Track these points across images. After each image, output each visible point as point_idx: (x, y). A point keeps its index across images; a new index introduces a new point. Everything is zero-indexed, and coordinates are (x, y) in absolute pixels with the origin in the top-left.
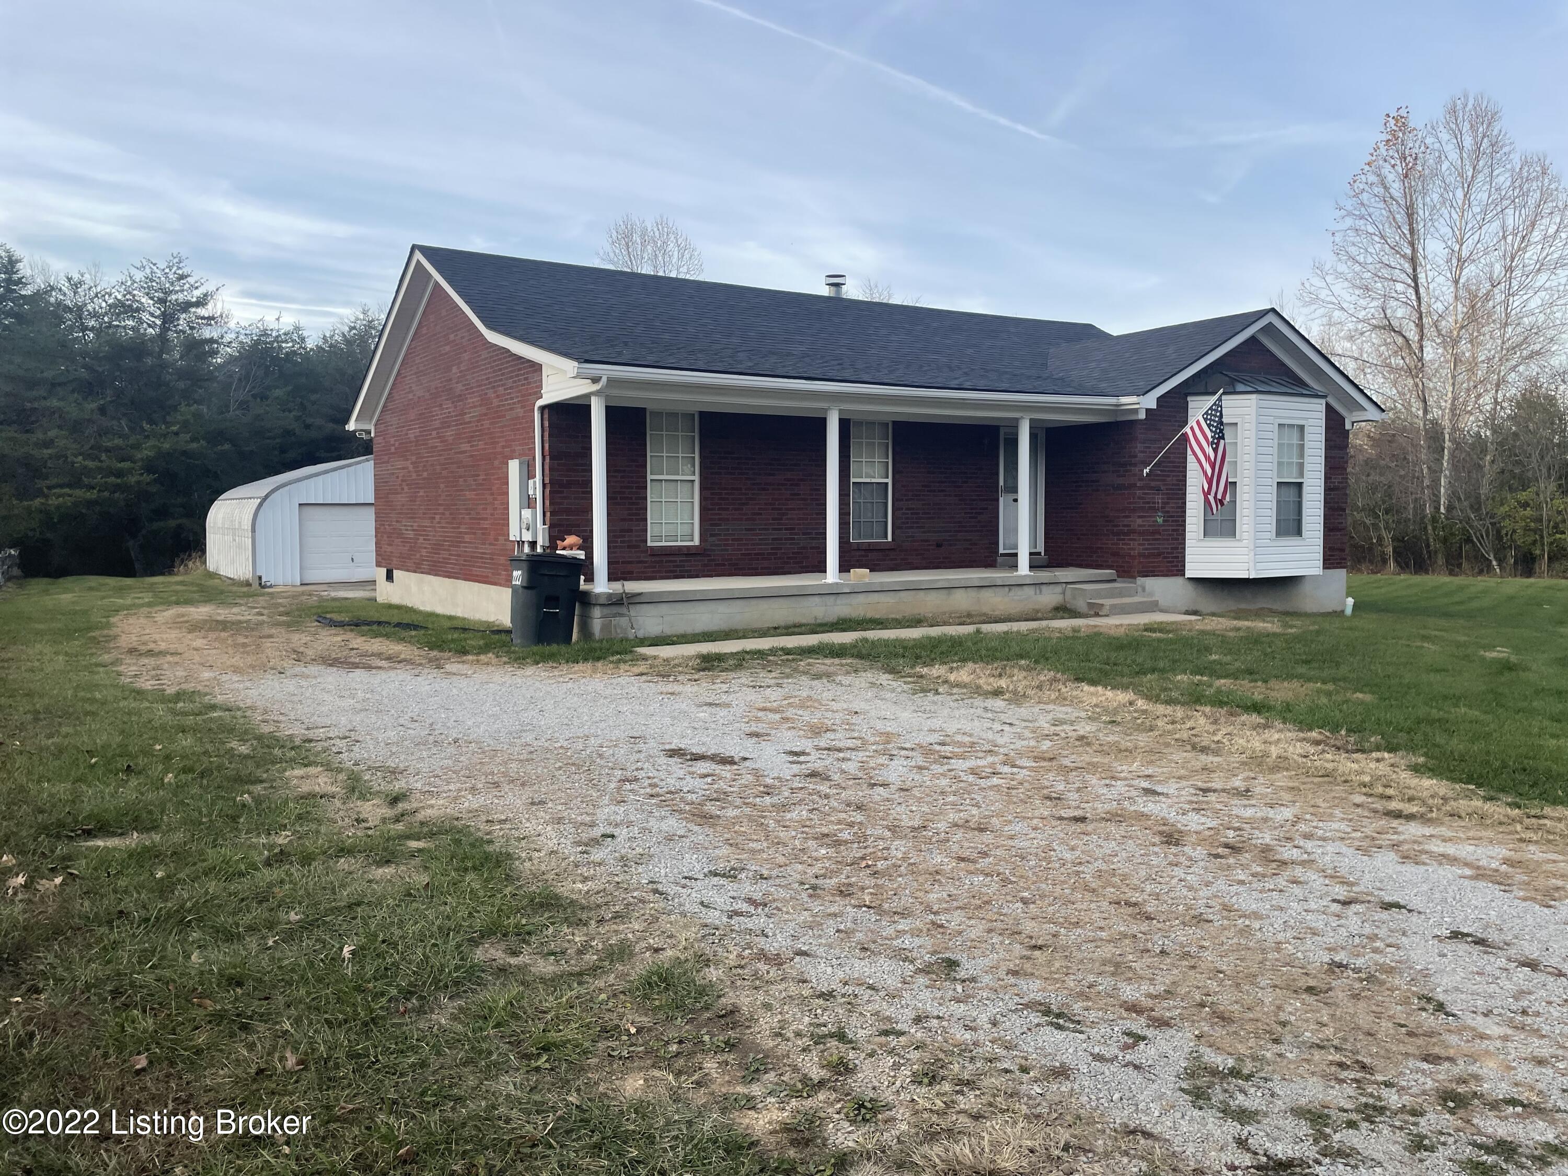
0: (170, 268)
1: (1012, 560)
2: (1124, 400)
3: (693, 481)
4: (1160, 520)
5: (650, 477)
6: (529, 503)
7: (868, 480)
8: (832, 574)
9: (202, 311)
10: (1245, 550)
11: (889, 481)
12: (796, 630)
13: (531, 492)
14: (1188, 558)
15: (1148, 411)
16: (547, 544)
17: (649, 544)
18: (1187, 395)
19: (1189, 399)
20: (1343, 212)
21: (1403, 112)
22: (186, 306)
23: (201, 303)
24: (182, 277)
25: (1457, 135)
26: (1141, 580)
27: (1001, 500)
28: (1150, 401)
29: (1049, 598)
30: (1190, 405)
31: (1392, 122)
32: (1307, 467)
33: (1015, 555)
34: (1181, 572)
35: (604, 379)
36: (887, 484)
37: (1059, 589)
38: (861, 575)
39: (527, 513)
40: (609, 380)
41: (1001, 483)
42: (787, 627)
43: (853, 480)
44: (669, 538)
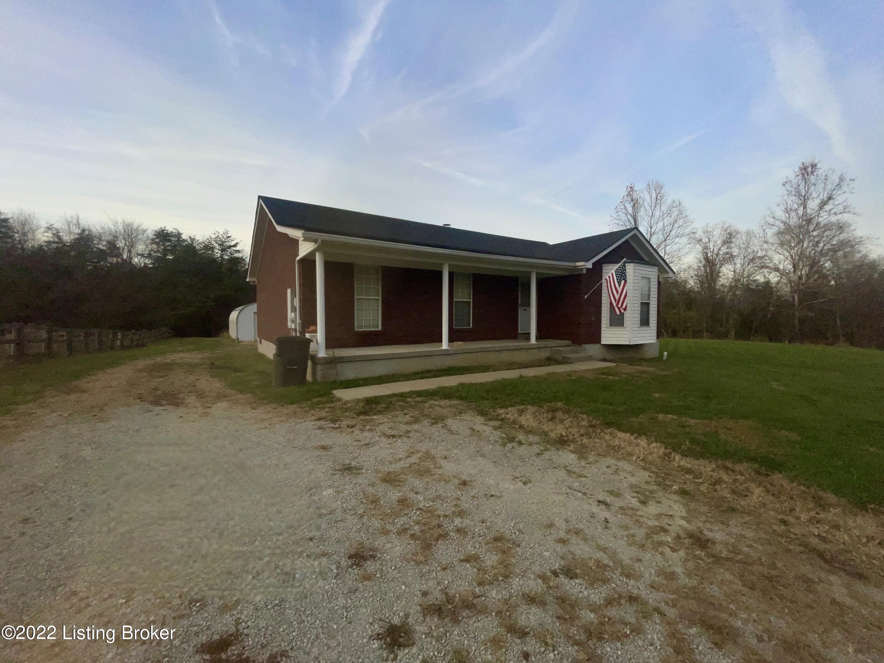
0: (224, 234)
1: (527, 337)
2: (578, 264)
3: (378, 300)
4: (593, 319)
5: (356, 297)
6: (294, 309)
7: (462, 300)
8: (445, 345)
9: (234, 249)
10: (628, 333)
11: (471, 300)
12: (426, 375)
13: (295, 304)
14: (602, 335)
15: (588, 269)
16: (301, 330)
17: (356, 329)
18: (602, 264)
19: (603, 265)
20: (613, 218)
21: (632, 185)
22: (230, 247)
23: (235, 246)
24: (228, 237)
25: (650, 193)
26: (583, 345)
27: (519, 309)
28: (589, 265)
29: (544, 354)
30: (604, 268)
31: (629, 188)
32: (651, 296)
33: (529, 334)
34: (599, 342)
35: (319, 241)
36: (470, 302)
37: (549, 349)
38: (459, 345)
39: (293, 314)
40: (322, 241)
41: (519, 302)
42: (423, 372)
43: (455, 300)
44: (366, 326)
